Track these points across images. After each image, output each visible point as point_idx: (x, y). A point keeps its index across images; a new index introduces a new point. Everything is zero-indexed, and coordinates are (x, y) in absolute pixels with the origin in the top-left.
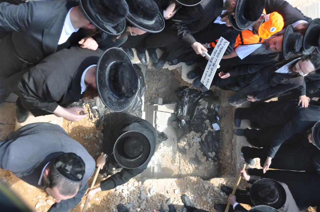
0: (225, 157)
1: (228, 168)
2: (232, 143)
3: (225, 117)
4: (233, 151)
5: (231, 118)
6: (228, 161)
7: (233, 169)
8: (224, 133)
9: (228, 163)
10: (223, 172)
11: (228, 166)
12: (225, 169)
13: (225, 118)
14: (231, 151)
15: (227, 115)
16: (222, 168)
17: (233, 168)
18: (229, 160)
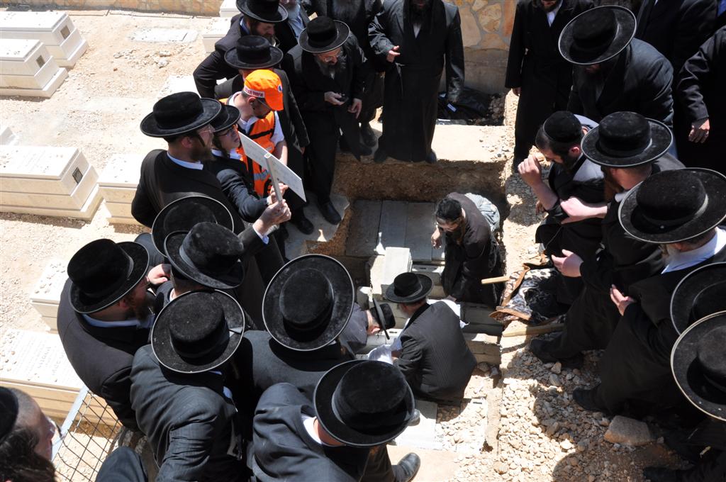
0: (468, 183)
1: (489, 178)
2: (445, 168)
3: (398, 181)
4: (460, 168)
5: (401, 168)
6: (475, 178)
7: (491, 170)
8: (426, 183)
9: (481, 177)
10: (495, 189)
11: (484, 178)
12: (489, 184)
13: (399, 179)
14: (459, 171)
15: (394, 177)
16: (488, 190)
17: (489, 168)
18: (476, 176)
